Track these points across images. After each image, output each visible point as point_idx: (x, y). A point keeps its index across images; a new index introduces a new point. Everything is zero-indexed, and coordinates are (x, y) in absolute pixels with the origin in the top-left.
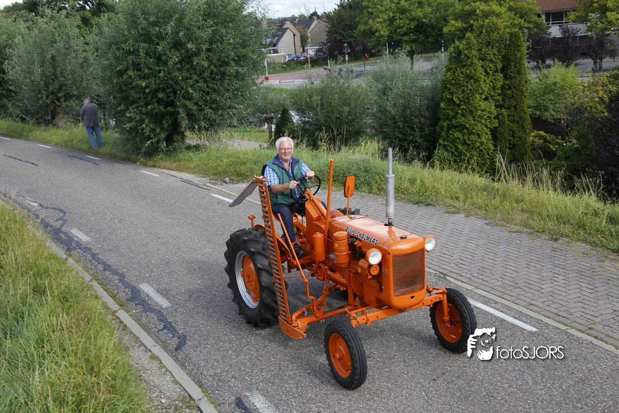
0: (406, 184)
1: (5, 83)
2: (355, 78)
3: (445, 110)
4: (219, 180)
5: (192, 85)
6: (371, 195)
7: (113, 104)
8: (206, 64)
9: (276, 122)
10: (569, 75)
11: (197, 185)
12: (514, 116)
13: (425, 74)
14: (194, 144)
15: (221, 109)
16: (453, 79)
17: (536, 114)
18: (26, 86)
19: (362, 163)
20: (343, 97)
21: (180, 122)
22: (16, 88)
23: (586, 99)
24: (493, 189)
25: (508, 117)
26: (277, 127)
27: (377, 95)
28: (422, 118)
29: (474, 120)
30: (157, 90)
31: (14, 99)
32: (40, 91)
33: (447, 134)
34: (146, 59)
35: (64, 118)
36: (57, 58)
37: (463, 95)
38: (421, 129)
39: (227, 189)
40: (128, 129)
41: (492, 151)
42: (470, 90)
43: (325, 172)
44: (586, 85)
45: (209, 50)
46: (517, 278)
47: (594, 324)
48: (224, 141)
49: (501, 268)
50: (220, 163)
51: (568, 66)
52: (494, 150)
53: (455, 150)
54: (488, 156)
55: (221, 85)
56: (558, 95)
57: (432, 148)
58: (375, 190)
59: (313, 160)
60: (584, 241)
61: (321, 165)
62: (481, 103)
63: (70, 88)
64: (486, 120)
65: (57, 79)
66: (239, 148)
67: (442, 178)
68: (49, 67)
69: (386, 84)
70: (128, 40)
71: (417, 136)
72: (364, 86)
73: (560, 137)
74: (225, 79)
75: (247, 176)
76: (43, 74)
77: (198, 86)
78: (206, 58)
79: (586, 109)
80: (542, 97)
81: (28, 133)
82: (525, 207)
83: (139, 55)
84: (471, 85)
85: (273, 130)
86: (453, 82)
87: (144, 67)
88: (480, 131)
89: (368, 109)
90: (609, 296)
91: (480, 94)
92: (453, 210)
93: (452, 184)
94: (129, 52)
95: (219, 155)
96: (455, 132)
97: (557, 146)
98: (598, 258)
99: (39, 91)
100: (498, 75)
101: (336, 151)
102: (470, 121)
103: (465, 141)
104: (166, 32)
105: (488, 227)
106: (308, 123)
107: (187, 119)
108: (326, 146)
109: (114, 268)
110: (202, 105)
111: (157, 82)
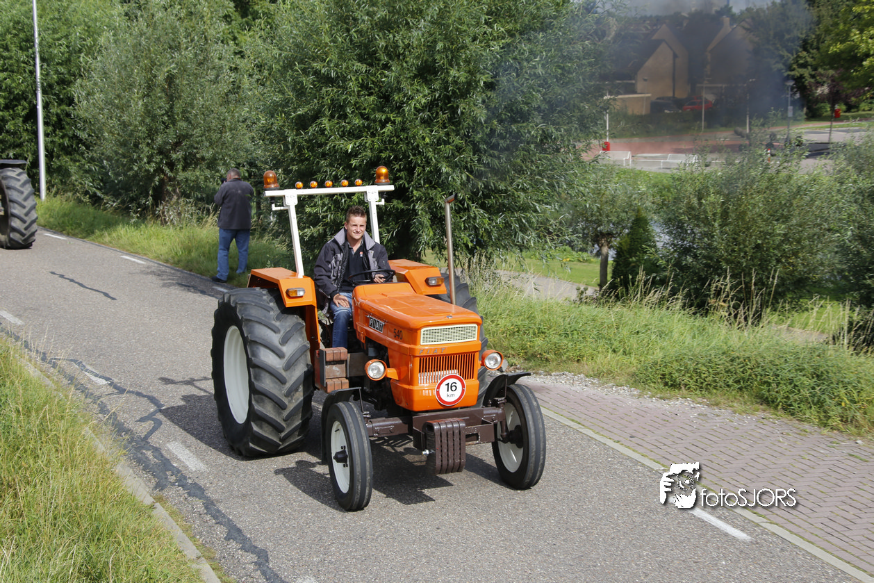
1: (68, 124)
2: (807, 157)
5: (448, 158)
8: (482, 114)
9: (620, 244)
15: (503, 212)
18: (111, 132)
20: (773, 200)
21: (415, 233)
22: (89, 135)
26: (620, 253)
27: (856, 202)
30: (375, 163)
31: (85, 159)
32: (136, 145)
34: (359, 96)
35: (177, 203)
36: (177, 81)
40: (306, 239)
43: (722, 367)
45: (490, 86)
48: (503, 279)
55: (509, 161)
59: (694, 337)
61: (712, 352)
63: (197, 143)
65: (174, 123)
66: (534, 295)
68: (160, 98)
70: (326, 54)
72: (825, 179)
74: (517, 150)
75: (547, 360)
76: (148, 112)
77: (460, 160)
78: (484, 102)
81: (102, 230)
83: (345, 88)
85: (610, 260)
87: (353, 112)
89: (829, 230)
94: (328, 80)
99: (134, 145)
101: (750, 323)
104: (406, 42)
106: (691, 251)
107: (431, 226)
108: (726, 309)
109: (249, 536)
110: (463, 199)
111: (376, 146)
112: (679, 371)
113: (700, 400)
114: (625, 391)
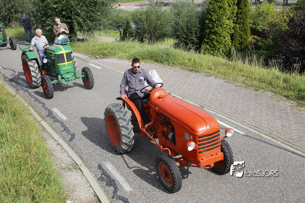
0: (187, 61)
2: (164, 6)
3: (208, 24)
4: (94, 57)
5: (80, 8)
6: (169, 66)
7: (40, 17)
9: (124, 28)
10: (271, 7)
11: (82, 59)
12: (242, 28)
13: (199, 5)
14: (82, 38)
15: (95, 21)
16: (212, 8)
17: (253, 27)
19: (165, 50)
20: (157, 16)
21: (74, 27)
23: (278, 20)
24: (229, 65)
25: (239, 29)
26: (124, 30)
27: (175, 16)
28: (196, 27)
29: (222, 30)
30: (62, 10)
33: (208, 36)
35: (14, 23)
37: (217, 16)
38: (196, 34)
39: (98, 62)
40: (47, 30)
41: (230, 45)
42: (221, 14)
43: (147, 54)
44: (278, 13)
46: (238, 109)
47: (272, 131)
48: (96, 37)
49: (230, 104)
50: (95, 49)
51: (270, 3)
52: (231, 45)
53: (212, 44)
54: (228, 48)
55: (95, 8)
56: (265, 17)
57: (201, 43)
58: (171, 64)
59: (141, 48)
60: (271, 91)
61: (145, 51)
62: (226, 21)
63: (17, 7)
64: (228, 29)
65: (11, 2)
66: (104, 41)
67: (204, 59)
69: (179, 10)
71: (194, 37)
72: (168, 11)
73: (264, 39)
74: (97, 5)
75: (108, 55)
77: (83, 9)
79: (278, 25)
80: (257, 19)
82: (244, 74)
84: (221, 12)
85: (122, 32)
86: (213, 10)
88: (225, 35)
89: (170, 22)
90: (281, 118)
91: (226, 16)
92: (209, 74)
93: (209, 62)
95: (94, 44)
96: (212, 35)
97: (263, 43)
98: (277, 99)
100: (235, 7)
101: (152, 44)
102: (220, 30)
103: (217, 40)
105: (225, 83)
106: (140, 29)
107: (78, 26)
108: (147, 41)
109: (40, 100)
110: (85, 18)
111: (62, 6)
112: (137, 56)
113: (142, 62)
114: (126, 61)
